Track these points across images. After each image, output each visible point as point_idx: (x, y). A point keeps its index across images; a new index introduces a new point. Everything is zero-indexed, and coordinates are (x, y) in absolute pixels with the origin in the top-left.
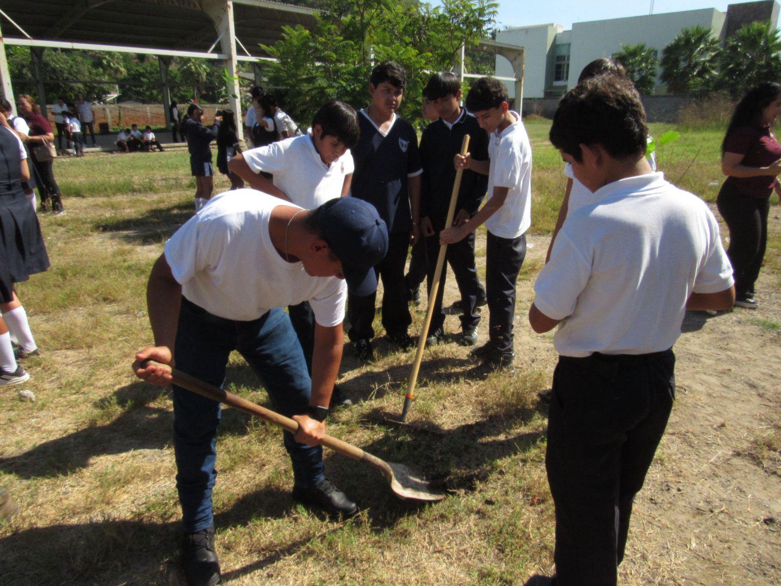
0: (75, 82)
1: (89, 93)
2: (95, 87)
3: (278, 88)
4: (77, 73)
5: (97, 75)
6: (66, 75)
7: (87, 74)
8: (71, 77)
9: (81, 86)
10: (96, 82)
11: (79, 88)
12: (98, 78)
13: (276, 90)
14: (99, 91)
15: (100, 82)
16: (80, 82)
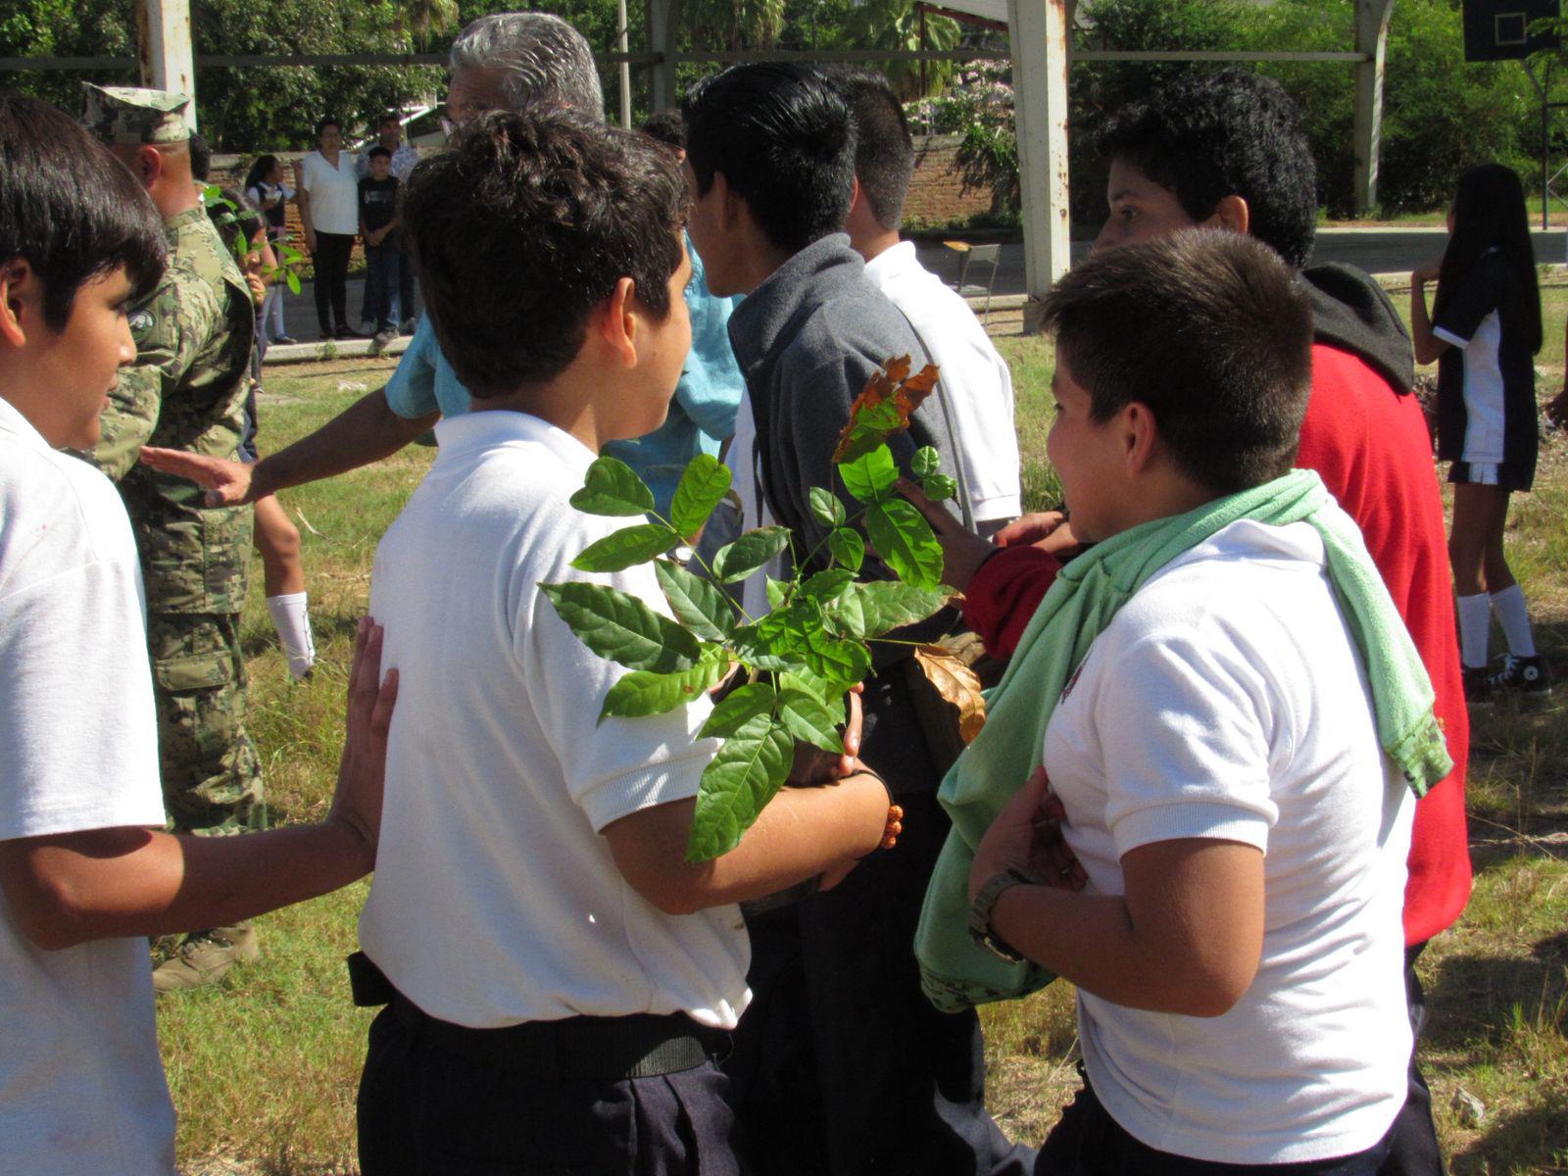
0: (283, 60)
1: (334, 100)
2: (359, 79)
3: (1135, 56)
4: (296, 22)
5: (373, 27)
6: (256, 34)
7: (337, 25)
8: (272, 42)
9: (308, 73)
10: (367, 56)
11: (302, 84)
12: (373, 42)
13: (1125, 64)
14: (372, 95)
15: (385, 57)
16: (308, 61)
